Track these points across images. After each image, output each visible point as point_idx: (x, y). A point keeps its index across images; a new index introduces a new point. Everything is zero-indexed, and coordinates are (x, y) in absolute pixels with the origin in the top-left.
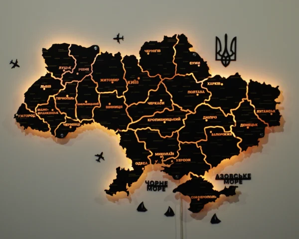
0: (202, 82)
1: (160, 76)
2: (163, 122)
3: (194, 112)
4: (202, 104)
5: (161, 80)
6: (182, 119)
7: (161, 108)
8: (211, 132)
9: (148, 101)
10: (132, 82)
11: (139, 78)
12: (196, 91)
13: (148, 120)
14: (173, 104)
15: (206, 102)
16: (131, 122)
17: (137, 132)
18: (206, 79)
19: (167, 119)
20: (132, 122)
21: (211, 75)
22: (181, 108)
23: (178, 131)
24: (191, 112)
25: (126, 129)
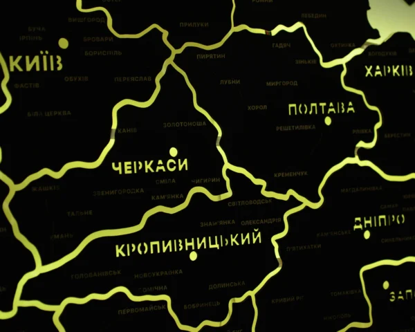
0: (343, 61)
1: (165, 34)
2: (186, 253)
3: (316, 200)
4: (348, 160)
5: (168, 53)
6: (266, 238)
7: (173, 187)
8: (386, 285)
9: (113, 157)
10: (32, 64)
11: (63, 43)
12: (323, 104)
13: (119, 251)
14: (227, 166)
15: (364, 154)
16: (32, 267)
17: (62, 319)
18: (358, 51)
19: (202, 243)
20: (40, 269)
21: (376, 34)
22: (263, 183)
23: (252, 294)
24: (306, 202)
25: (8, 308)
